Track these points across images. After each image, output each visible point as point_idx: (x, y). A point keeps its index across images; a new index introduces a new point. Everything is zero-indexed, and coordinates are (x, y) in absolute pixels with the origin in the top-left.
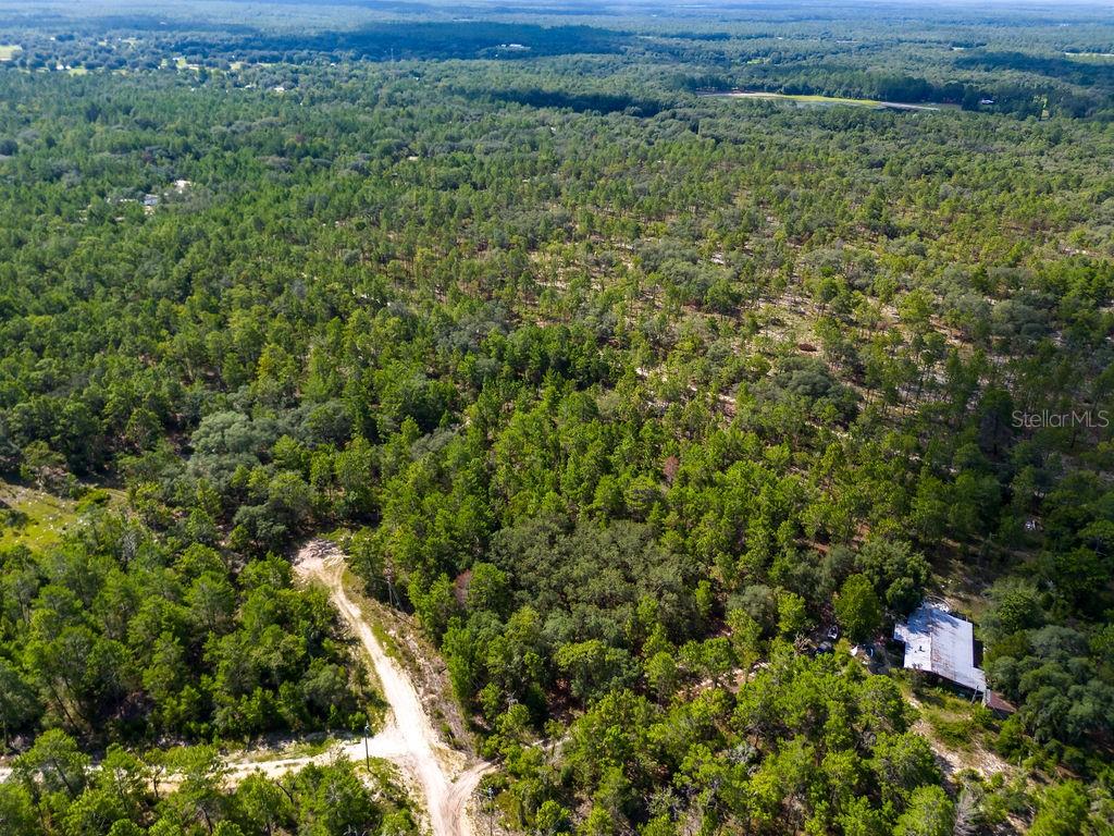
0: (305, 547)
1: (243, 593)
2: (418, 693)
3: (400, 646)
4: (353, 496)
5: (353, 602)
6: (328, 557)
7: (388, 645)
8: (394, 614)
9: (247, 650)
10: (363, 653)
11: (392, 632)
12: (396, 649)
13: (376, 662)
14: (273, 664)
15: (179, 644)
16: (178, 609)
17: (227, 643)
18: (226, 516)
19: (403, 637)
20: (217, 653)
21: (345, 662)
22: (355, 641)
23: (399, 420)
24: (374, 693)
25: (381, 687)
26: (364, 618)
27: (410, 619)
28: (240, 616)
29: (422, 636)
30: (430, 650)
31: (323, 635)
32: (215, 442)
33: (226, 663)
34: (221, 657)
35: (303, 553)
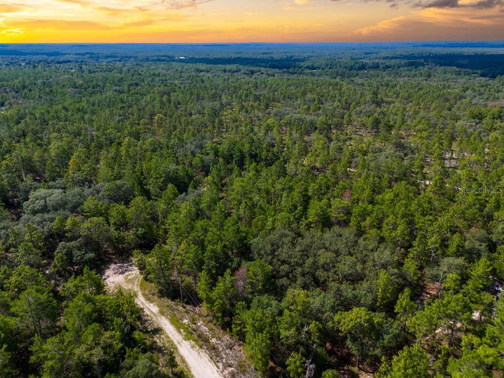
0: (109, 268)
1: (64, 303)
2: (218, 368)
3: (195, 331)
4: (141, 231)
5: (152, 302)
6: (127, 274)
7: (184, 331)
8: (184, 307)
9: (69, 349)
10: (166, 340)
11: (185, 321)
12: (192, 334)
13: (178, 346)
14: (95, 359)
15: (6, 350)
16: (7, 319)
17: (51, 345)
18: (48, 254)
19: (195, 324)
20: (42, 355)
21: (153, 349)
22: (158, 331)
23: (163, 189)
24: (182, 372)
25: (187, 366)
26: (162, 313)
27: (197, 309)
28: (62, 321)
29: (210, 322)
30: (219, 331)
31: (133, 329)
32: (40, 206)
33: (50, 363)
34: (46, 358)
35: (108, 272)
